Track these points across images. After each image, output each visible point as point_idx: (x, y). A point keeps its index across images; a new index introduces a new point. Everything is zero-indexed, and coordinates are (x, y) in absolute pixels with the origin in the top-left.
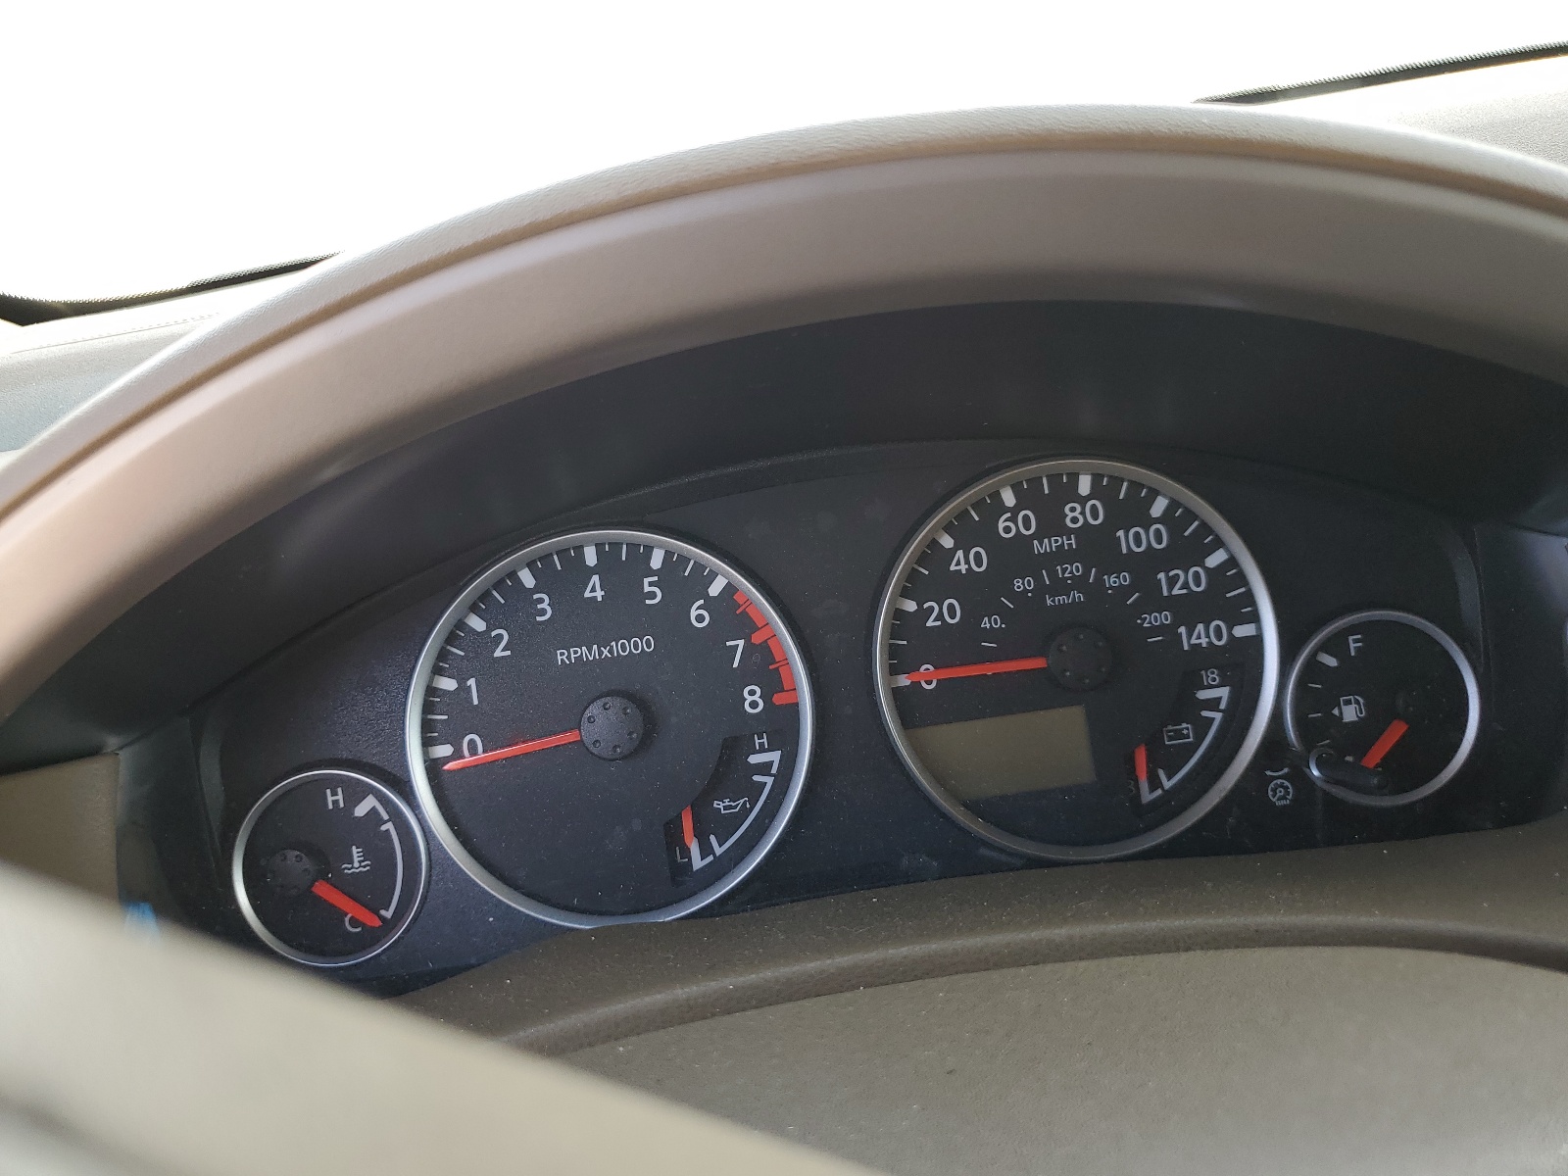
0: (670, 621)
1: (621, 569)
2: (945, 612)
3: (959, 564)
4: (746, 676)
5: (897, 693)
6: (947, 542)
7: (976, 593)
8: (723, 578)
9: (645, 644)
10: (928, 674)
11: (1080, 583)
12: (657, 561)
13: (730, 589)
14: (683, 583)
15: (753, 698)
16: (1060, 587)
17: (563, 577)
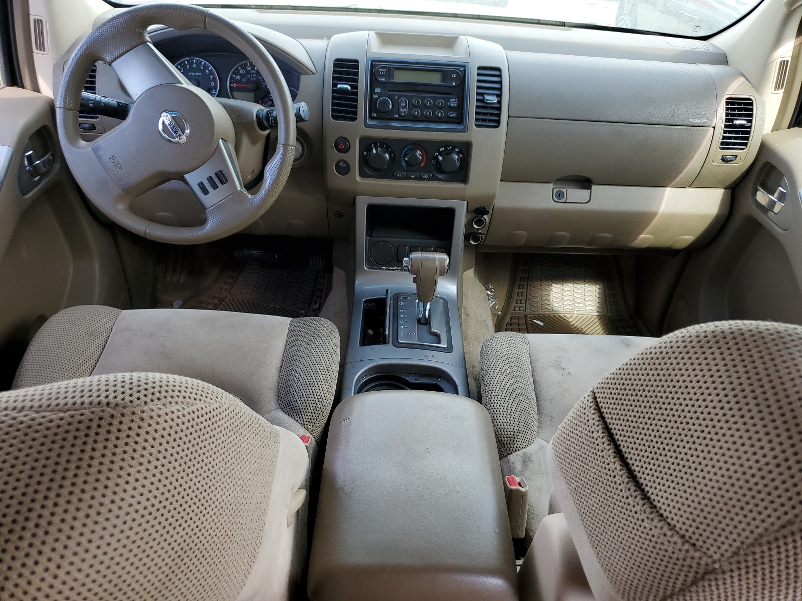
0: (203, 72)
1: (198, 64)
2: (238, 78)
3: (241, 72)
4: (212, 81)
5: (230, 87)
6: (240, 68)
7: (243, 76)
8: (211, 67)
9: (200, 74)
10: (235, 85)
11: (256, 77)
12: (203, 63)
13: (212, 69)
14: (206, 67)
15: (212, 84)
16: (253, 77)
17: (191, 63)
